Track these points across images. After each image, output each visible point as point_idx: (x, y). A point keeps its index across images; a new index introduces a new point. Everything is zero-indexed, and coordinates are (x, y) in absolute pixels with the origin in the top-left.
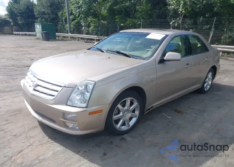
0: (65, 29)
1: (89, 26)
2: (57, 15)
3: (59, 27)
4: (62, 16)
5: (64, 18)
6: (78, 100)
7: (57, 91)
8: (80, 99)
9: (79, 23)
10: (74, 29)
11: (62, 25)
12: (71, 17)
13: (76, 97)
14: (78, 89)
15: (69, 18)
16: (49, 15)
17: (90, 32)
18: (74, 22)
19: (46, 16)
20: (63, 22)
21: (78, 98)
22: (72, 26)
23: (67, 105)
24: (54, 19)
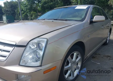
0: (19, 19)
1: (32, 16)
2: (15, 11)
3: (16, 17)
4: (17, 12)
5: (18, 13)
6: (31, 59)
7: (9, 52)
8: (33, 58)
9: (26, 15)
10: (24, 18)
11: (18, 16)
12: (22, 12)
13: (29, 56)
14: (30, 47)
15: (21, 12)
16: (10, 11)
17: (33, 19)
18: (24, 14)
19: (9, 12)
20: (18, 15)
21: (31, 57)
22: (23, 16)
23: (19, 65)
24: (13, 13)
